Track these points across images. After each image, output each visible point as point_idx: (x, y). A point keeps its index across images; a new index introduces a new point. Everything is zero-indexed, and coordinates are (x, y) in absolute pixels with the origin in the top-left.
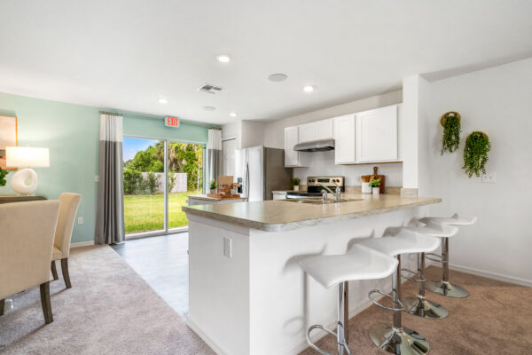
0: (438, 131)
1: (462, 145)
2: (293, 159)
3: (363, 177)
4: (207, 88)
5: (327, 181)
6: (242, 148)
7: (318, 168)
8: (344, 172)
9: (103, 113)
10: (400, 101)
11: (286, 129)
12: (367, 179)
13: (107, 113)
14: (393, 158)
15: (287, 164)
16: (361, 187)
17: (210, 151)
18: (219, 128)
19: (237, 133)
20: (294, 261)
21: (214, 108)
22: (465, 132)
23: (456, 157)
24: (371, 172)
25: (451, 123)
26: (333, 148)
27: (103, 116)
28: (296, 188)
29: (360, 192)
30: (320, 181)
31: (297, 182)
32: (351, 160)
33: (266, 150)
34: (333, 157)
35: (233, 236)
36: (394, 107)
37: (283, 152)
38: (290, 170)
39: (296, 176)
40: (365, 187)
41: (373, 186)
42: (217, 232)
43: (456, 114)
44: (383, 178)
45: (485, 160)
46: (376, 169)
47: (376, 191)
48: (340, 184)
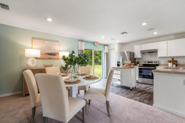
2: (138, 55)
3: (168, 61)
5: (152, 62)
8: (159, 60)
9: (79, 41)
11: (135, 46)
12: (170, 62)
13: (81, 41)
15: (135, 57)
16: (168, 64)
17: (105, 53)
18: (107, 45)
19: (116, 47)
21: (114, 39)
24: (171, 59)
27: (80, 42)
28: (138, 65)
29: (168, 66)
30: (148, 62)
31: (138, 63)
33: (130, 52)
34: (157, 55)
37: (134, 53)
39: (138, 61)
40: (170, 64)
41: (173, 64)
44: (176, 61)
46: (173, 59)
47: (174, 66)
48: (158, 63)
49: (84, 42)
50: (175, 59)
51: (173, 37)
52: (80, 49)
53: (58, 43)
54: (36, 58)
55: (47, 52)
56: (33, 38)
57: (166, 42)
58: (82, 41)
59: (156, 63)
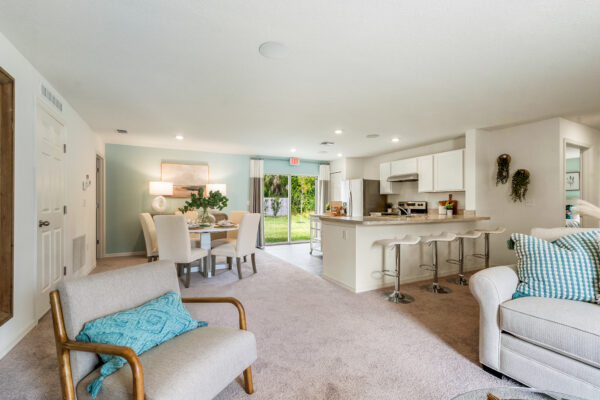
0: (494, 168)
1: (510, 180)
2: (386, 188)
3: (441, 202)
4: (325, 143)
5: (414, 205)
6: (347, 179)
7: (407, 195)
8: (426, 198)
9: (253, 158)
10: (464, 147)
11: (381, 165)
12: (443, 203)
14: (460, 188)
15: (382, 192)
16: (437, 210)
17: (321, 182)
18: (327, 163)
19: (343, 167)
20: (376, 243)
22: (512, 171)
23: (507, 187)
24: (447, 198)
25: (504, 162)
26: (417, 180)
27: (253, 161)
28: (390, 211)
29: (438, 213)
30: (408, 205)
31: (390, 206)
32: (430, 189)
33: (365, 181)
34: (417, 187)
35: (348, 229)
36: (460, 151)
37: (379, 182)
38: (385, 196)
39: (389, 201)
40: (442, 209)
41: (448, 209)
42: (338, 229)
43: (507, 156)
44: (456, 202)
45: (525, 190)
46: (451, 196)
47: (450, 212)
48: (424, 208)
49: (262, 162)
50: (454, 199)
51: (450, 143)
52: (252, 176)
53: (205, 168)
54: (166, 196)
55: (185, 185)
56: (164, 162)
57: (430, 157)
58: (257, 158)
59: (421, 208)
